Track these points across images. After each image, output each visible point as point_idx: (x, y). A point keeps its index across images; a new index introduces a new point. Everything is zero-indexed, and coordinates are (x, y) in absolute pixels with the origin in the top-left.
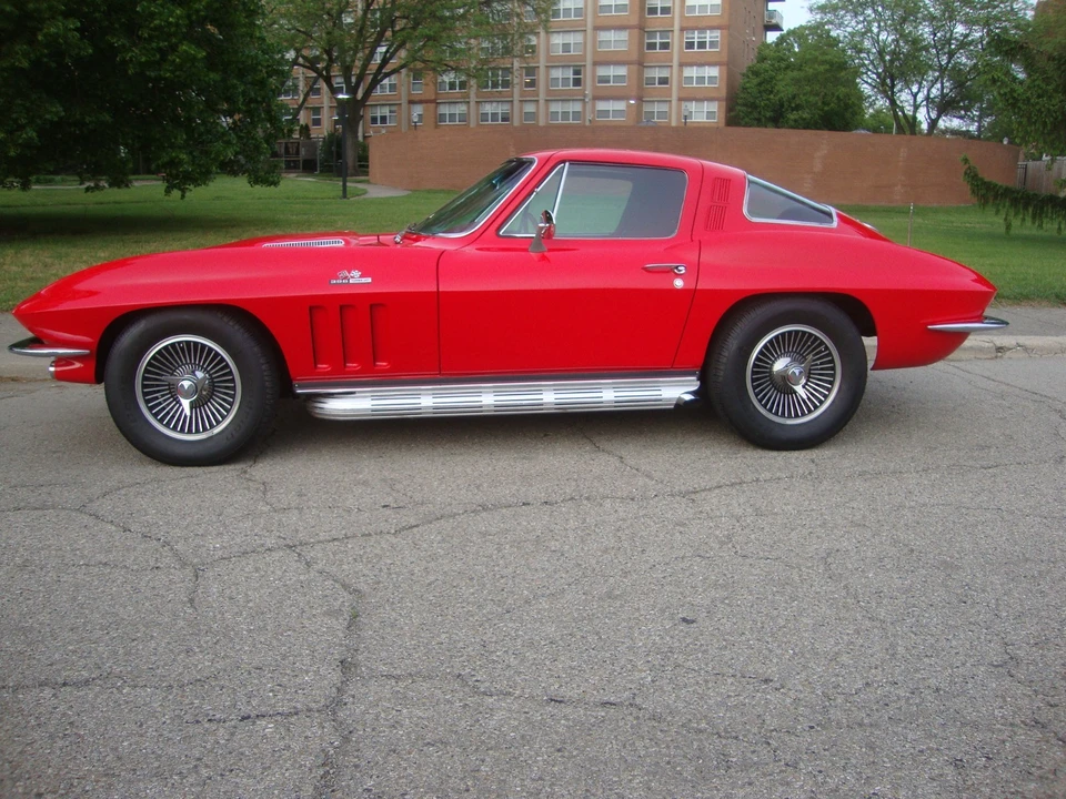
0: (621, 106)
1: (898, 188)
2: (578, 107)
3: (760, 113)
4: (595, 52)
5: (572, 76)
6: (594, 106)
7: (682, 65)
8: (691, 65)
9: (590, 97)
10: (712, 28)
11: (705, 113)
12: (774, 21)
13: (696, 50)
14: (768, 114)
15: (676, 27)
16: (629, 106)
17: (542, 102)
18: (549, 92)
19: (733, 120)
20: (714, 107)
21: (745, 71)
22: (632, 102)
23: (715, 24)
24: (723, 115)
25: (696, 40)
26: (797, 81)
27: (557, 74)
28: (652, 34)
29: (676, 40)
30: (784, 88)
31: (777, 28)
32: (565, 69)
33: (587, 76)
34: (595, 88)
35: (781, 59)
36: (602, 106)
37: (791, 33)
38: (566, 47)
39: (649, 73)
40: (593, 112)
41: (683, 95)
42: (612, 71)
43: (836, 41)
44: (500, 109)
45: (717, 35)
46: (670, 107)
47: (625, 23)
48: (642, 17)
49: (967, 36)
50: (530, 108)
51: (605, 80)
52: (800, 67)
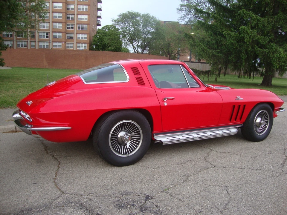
0: (60, 44)
2: (48, 44)
3: (98, 47)
4: (52, 29)
5: (46, 35)
6: (52, 44)
7: (77, 34)
8: (80, 34)
9: (51, 41)
10: (85, 24)
11: (83, 47)
12: (99, 23)
13: (81, 30)
14: (101, 48)
15: (75, 23)
16: (62, 44)
17: (37, 42)
18: (39, 39)
19: (91, 49)
20: (86, 45)
21: (94, 36)
22: (63, 43)
23: (86, 23)
24: (88, 47)
25: (81, 27)
26: (109, 39)
27: (42, 34)
28: (68, 25)
29: (75, 27)
30: (106, 40)
31: (100, 25)
32: (44, 33)
33: (50, 35)
34: (52, 38)
35: (104, 33)
36: (55, 44)
37: (105, 26)
38: (44, 27)
39: (68, 35)
40: (52, 46)
41: (77, 42)
42: (57, 34)
43: (118, 29)
44: (24, 43)
45: (86, 26)
46: (74, 45)
47: (61, 21)
48: (66, 20)
49: (150, 30)
50: (33, 44)
51: (56, 37)
52: (109, 36)
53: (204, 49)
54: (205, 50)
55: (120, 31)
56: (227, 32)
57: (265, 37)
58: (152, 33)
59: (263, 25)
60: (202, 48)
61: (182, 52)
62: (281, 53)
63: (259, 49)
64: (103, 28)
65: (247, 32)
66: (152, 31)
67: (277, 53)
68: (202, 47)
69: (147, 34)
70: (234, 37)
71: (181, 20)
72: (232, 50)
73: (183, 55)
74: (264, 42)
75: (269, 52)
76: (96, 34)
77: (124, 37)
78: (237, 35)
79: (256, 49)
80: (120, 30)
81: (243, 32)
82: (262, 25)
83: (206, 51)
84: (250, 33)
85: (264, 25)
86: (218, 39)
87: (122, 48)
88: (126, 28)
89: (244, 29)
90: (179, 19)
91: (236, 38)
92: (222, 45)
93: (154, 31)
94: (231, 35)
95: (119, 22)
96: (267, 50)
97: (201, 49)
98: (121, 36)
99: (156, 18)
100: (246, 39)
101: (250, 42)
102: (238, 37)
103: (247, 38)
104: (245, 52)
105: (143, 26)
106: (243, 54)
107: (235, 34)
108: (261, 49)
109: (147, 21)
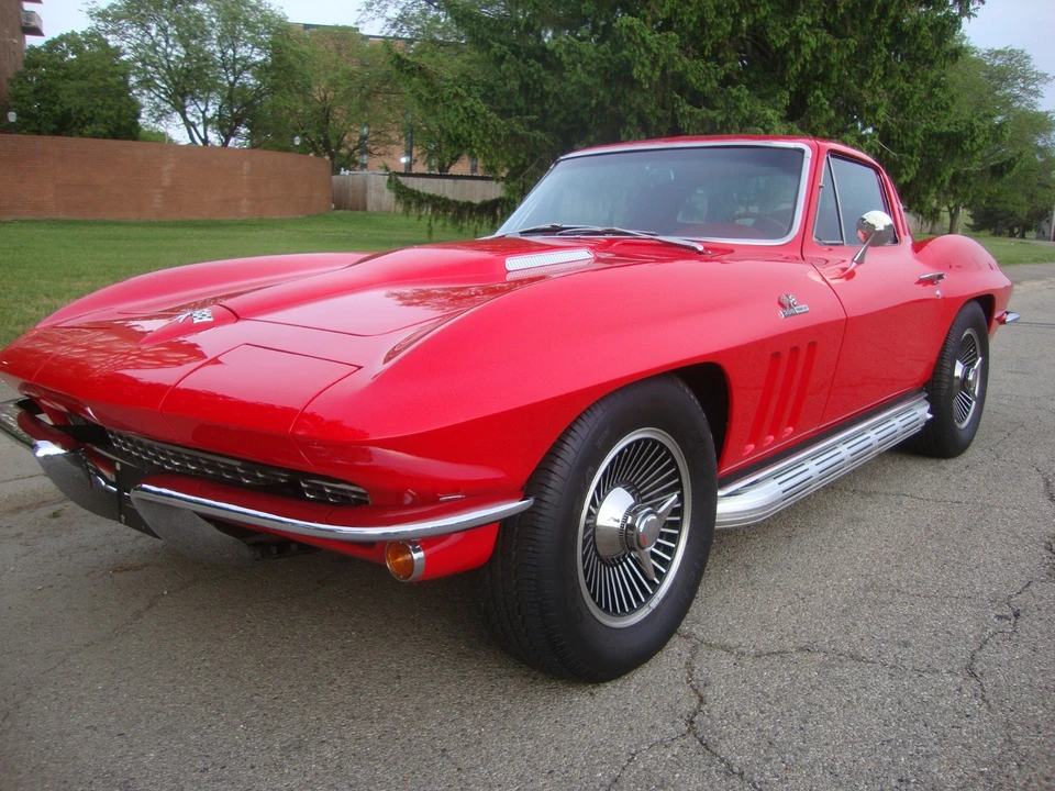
1: (244, 202)
12: (33, 24)
21: (10, 76)
26: (81, 92)
30: (70, 97)
31: (37, 32)
35: (58, 67)
37: (62, 38)
43: (117, 52)
49: (250, 57)
52: (82, 77)
53: (474, 112)
54: (478, 118)
55: (124, 58)
56: (564, 43)
57: (709, 64)
58: (261, 70)
59: (698, 17)
60: (465, 109)
61: (377, 140)
62: (770, 124)
63: (688, 108)
64: (53, 44)
65: (643, 40)
66: (259, 59)
67: (756, 125)
68: (467, 104)
69: (241, 73)
70: (593, 60)
71: (370, 14)
72: (585, 117)
73: (381, 150)
74: (705, 85)
75: (728, 119)
76: (21, 68)
77: (147, 83)
78: (604, 54)
79: (679, 107)
80: (124, 53)
81: (629, 38)
82: (695, 19)
83: (482, 121)
84: (654, 46)
85: (702, 20)
86: (530, 75)
87: (139, 129)
88: (154, 46)
89: (631, 28)
90: (364, 8)
91: (603, 65)
92: (545, 95)
93: (265, 60)
94: (580, 54)
95: (119, 20)
96: (721, 114)
97: (461, 110)
98: (133, 80)
99: (272, 8)
100: (640, 68)
101: (655, 79)
102: (609, 60)
103: (643, 65)
104: (635, 121)
105: (220, 39)
106: (628, 128)
107: (596, 48)
108: (696, 110)
109: (235, 18)
